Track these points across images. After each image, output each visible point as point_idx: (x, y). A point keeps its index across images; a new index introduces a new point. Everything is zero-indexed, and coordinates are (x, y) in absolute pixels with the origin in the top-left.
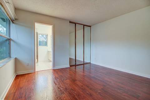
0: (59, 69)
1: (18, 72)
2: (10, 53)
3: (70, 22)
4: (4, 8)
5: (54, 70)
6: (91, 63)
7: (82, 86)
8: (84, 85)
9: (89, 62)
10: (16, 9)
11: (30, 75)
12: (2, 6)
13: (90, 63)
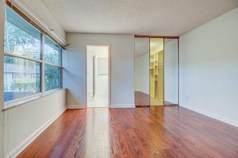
0: (116, 108)
1: (69, 106)
2: (61, 84)
3: (136, 36)
4: (50, 36)
5: (110, 109)
6: (180, 105)
7: (134, 138)
8: (138, 137)
9: (177, 103)
10: (68, 34)
11: (80, 110)
12: (48, 35)
13: (178, 105)
